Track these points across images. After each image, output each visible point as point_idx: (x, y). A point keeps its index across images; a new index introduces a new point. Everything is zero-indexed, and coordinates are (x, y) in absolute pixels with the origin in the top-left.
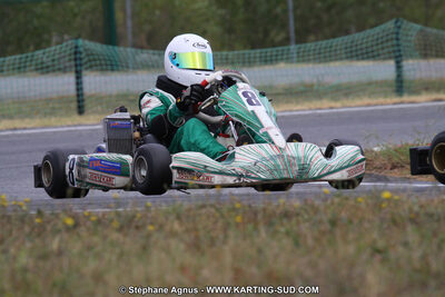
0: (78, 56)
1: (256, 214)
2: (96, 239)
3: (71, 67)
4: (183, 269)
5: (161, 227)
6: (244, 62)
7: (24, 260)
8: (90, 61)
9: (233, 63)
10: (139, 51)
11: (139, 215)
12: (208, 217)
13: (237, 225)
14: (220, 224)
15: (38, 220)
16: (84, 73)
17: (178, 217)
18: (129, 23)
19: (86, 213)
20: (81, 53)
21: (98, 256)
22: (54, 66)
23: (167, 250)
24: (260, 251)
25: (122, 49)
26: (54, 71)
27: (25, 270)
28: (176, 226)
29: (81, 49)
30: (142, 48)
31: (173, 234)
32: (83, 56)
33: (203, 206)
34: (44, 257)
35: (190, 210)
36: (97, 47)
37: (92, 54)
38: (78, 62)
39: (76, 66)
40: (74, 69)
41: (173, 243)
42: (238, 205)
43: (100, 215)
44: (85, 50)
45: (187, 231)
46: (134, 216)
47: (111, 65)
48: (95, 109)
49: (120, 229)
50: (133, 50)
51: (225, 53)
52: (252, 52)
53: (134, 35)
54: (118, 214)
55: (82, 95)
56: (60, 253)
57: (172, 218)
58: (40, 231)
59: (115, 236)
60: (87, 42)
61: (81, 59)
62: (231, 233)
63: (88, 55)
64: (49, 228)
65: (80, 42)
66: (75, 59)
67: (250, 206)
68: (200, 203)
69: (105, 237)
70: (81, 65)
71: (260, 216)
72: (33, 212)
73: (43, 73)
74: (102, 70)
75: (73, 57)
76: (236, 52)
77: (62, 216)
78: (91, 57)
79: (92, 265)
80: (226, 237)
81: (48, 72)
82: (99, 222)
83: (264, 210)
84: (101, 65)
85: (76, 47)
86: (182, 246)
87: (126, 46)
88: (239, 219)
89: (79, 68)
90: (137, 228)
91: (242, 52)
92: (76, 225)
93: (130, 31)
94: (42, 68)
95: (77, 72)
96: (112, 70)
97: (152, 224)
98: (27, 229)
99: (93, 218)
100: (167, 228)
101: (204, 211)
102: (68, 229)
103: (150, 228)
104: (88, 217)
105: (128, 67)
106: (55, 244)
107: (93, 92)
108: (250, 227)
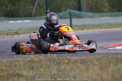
0: (71, 14)
1: (118, 59)
2: (74, 66)
3: (69, 17)
4: (98, 75)
5: (92, 63)
6: (116, 16)
7: (54, 72)
8: (74, 16)
9: (113, 16)
10: (87, 13)
11: (86, 59)
12: (105, 60)
13: (113, 62)
14: (108, 62)
15: (58, 61)
16: (72, 19)
17: (97, 60)
18: (85, 5)
19: (72, 59)
20: (71, 13)
21: (74, 71)
22: (64, 17)
23: (93, 69)
24: (119, 69)
25: (83, 12)
26: (64, 18)
27: (55, 74)
28: (96, 62)
29: (72, 13)
30: (88, 12)
31: (95, 65)
32: (72, 14)
33: (104, 57)
34: (60, 71)
35: (100, 58)
36: (76, 12)
37: (75, 14)
38: (71, 16)
39: (70, 17)
40: (69, 18)
41: (95, 67)
42: (113, 57)
43: (76, 59)
44: (73, 13)
45: (99, 64)
46: (85, 60)
47: (79, 17)
48: (75, 29)
49: (81, 63)
50: (86, 13)
51: (111, 13)
52: (119, 13)
53: (86, 8)
54: (80, 59)
55: (72, 25)
56: (64, 70)
57: (95, 60)
58: (59, 64)
59: (79, 65)
60: (73, 11)
61: (71, 15)
62: (111, 64)
63: (73, 14)
64: (61, 63)
65: (71, 10)
66: (70, 15)
67: (117, 57)
68: (103, 56)
69: (76, 66)
70: (71, 17)
71: (119, 60)
72: (57, 58)
73: (61, 19)
74: (77, 18)
75: (69, 15)
76: (114, 13)
77: (65, 59)
78: (74, 15)
79: (73, 73)
80: (110, 65)
81: (62, 19)
82: (75, 61)
83: (121, 58)
84: (77, 17)
85: (70, 12)
86: (98, 68)
87: (84, 12)
88: (113, 61)
89: (71, 18)
90: (86, 63)
91: (116, 13)
92: (69, 62)
93: (85, 7)
94: (61, 18)
95: (70, 19)
96: (80, 18)
97: (90, 62)
98: (55, 63)
99: (74, 60)
100: (94, 63)
101: (104, 58)
102: (67, 63)
103: (89, 63)
104: (72, 60)
105: (84, 17)
106: (63, 67)
107: (75, 24)
108: (116, 63)
